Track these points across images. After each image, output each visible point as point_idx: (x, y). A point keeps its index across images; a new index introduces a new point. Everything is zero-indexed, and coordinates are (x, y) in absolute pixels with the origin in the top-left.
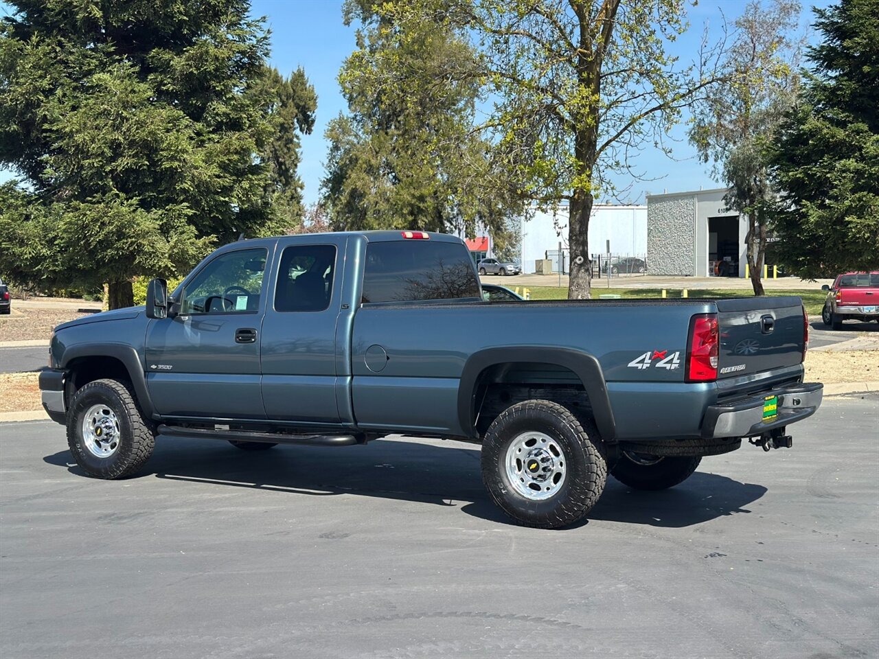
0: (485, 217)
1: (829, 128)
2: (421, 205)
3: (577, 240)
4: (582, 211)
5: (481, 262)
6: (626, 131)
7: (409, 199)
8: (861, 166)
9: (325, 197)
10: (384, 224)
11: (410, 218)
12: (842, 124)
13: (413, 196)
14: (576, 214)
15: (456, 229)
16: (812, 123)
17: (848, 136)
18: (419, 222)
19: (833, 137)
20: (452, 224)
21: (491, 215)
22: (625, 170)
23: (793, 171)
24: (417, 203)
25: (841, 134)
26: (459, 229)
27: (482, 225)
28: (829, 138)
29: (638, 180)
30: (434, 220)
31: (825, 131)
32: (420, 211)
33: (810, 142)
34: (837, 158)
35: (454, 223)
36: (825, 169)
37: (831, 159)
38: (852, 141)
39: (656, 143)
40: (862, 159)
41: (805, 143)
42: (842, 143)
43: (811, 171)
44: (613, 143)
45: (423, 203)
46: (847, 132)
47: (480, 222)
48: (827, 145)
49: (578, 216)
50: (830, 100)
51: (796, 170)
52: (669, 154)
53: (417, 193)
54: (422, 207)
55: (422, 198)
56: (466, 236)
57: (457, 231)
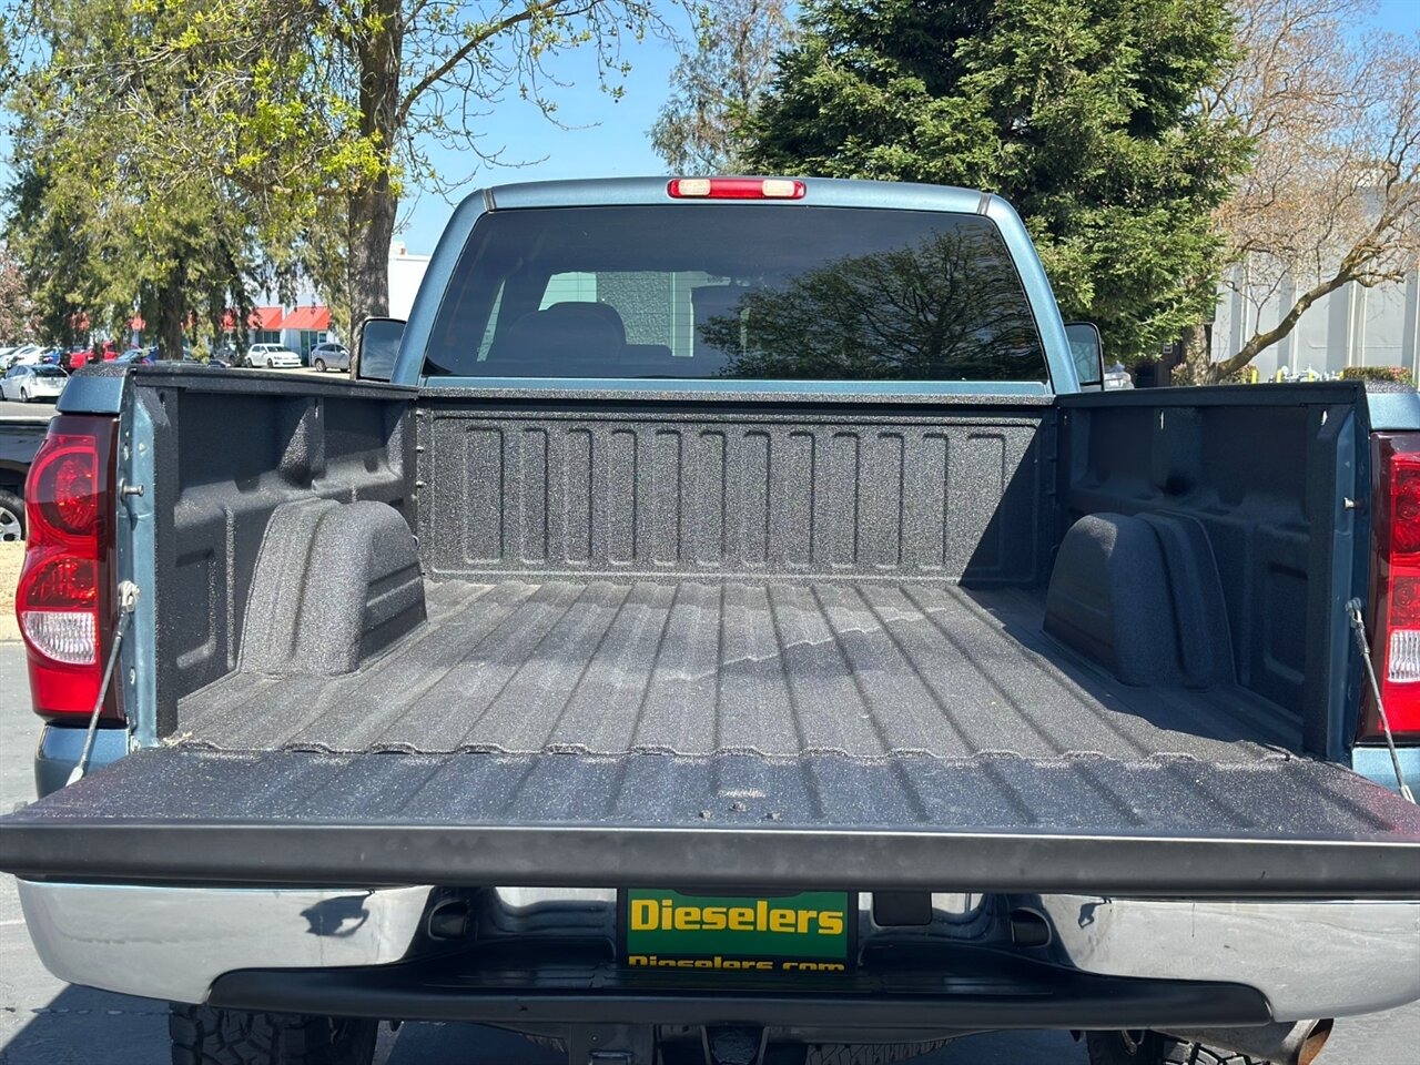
0: (313, 267)
1: (854, 85)
2: (193, 241)
3: (360, 282)
4: (374, 222)
5: (316, 350)
6: (462, 61)
7: (170, 229)
8: (910, 157)
9: (10, 220)
10: (123, 272)
11: (173, 264)
12: (877, 78)
13: (177, 224)
14: (361, 227)
15: (262, 288)
16: (825, 74)
17: (888, 101)
18: (189, 271)
19: (862, 104)
20: (255, 279)
21: (325, 265)
22: (461, 140)
23: (790, 167)
24: (184, 237)
25: (877, 97)
26: (268, 289)
27: (307, 282)
28: (854, 105)
29: (490, 164)
30: (218, 269)
31: (848, 90)
32: (191, 251)
33: (822, 110)
34: (869, 143)
35: (259, 278)
36: (848, 164)
37: (859, 144)
38: (896, 113)
39: (524, 90)
40: (913, 145)
41: (814, 114)
42: (877, 115)
43: (824, 167)
44: (436, 84)
45: (196, 236)
46: (887, 95)
47: (306, 277)
48: (853, 117)
49: (365, 231)
50: (859, 32)
51: (797, 166)
52: (549, 113)
53: (184, 220)
54: (193, 244)
55: (192, 229)
56: (281, 301)
57: (264, 293)
